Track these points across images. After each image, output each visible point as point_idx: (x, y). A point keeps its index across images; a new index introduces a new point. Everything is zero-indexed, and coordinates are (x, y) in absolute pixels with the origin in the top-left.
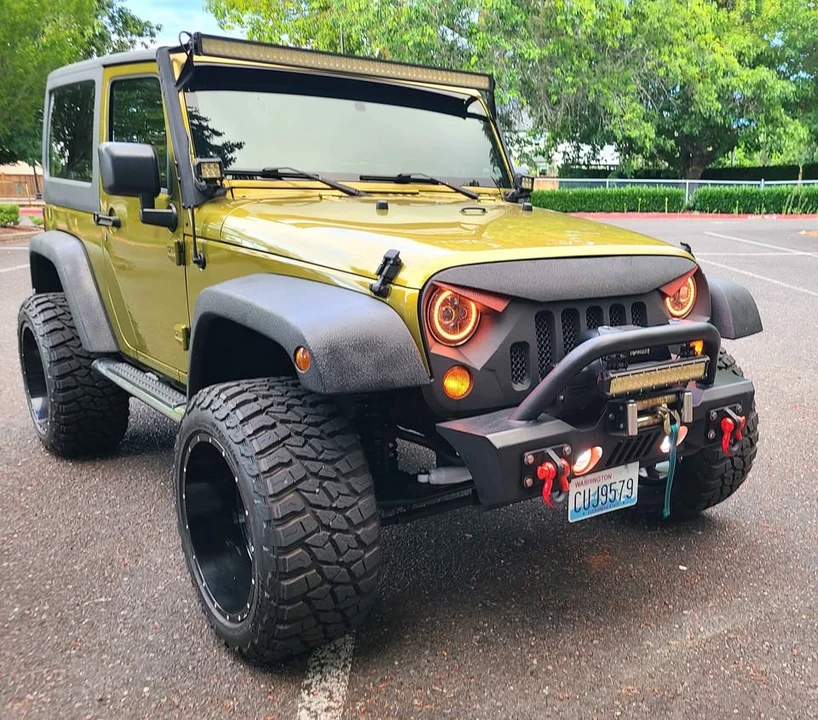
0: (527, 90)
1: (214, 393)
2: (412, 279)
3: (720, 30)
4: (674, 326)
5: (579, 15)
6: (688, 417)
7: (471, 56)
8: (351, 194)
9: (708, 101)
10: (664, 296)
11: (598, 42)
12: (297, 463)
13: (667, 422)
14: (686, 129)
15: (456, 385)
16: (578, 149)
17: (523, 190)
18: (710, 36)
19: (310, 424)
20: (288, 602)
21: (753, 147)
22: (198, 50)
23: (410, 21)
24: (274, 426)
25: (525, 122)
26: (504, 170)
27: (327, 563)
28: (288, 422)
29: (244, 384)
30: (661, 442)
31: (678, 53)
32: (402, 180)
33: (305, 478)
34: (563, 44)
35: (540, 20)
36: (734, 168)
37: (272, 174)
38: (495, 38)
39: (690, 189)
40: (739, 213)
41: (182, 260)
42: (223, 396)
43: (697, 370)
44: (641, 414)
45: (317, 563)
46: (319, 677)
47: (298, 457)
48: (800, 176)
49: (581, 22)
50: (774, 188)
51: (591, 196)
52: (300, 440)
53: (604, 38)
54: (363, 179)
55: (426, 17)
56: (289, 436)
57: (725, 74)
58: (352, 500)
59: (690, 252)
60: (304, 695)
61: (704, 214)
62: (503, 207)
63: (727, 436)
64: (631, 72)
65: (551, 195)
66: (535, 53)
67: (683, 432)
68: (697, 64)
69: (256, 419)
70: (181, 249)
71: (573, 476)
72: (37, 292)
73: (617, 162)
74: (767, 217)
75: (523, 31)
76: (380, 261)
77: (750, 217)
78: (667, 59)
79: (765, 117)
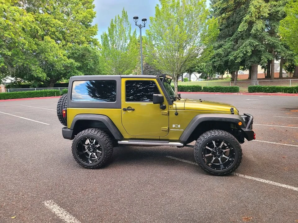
9: (60, 67)
34: (17, 51)
41: (168, 114)
66: (10, 54)
78: (47, 56)
79: (73, 71)
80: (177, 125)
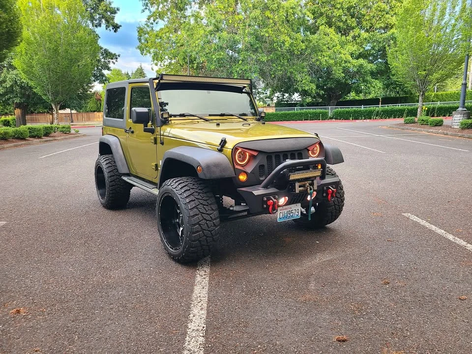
0: (262, 74)
1: (171, 181)
2: (230, 146)
3: (343, 44)
4: (310, 159)
5: (283, 43)
6: (316, 188)
7: (239, 61)
8: (206, 120)
9: (338, 74)
10: (309, 150)
11: (291, 52)
12: (196, 200)
13: (309, 189)
14: (329, 86)
15: (243, 178)
16: (284, 95)
17: (262, 117)
18: (338, 47)
19: (200, 190)
20: (194, 241)
21: (358, 92)
22: (162, 79)
23: (215, 49)
24: (189, 190)
25: (261, 85)
26: (255, 111)
27: (205, 230)
28: (194, 189)
29: (179, 179)
30: (307, 197)
31: (325, 55)
32: (222, 115)
33: (199, 205)
34: (277, 54)
35: (267, 45)
36: (351, 100)
37: (182, 115)
38: (249, 54)
39: (330, 110)
40: (353, 119)
41: (156, 143)
42: (174, 182)
43: (318, 173)
44: (300, 187)
45: (203, 230)
46: (201, 267)
47: (197, 199)
48: (380, 103)
49: (284, 46)
50: (367, 109)
51: (289, 114)
52: (197, 194)
53: (293, 51)
54: (210, 115)
55: (221, 48)
56: (194, 193)
57: (346, 62)
58: (212, 212)
59: (318, 136)
60: (198, 271)
61: (337, 120)
62: (255, 123)
63: (330, 195)
64: (305, 64)
65: (272, 114)
66: (265, 59)
67: (315, 193)
68: (333, 59)
69: (184, 188)
70: (155, 139)
71: (279, 206)
72: (101, 155)
73: (300, 99)
74: (365, 121)
75: (260, 50)
76: (220, 141)
77: (357, 121)
78: (320, 58)
79: (363, 79)
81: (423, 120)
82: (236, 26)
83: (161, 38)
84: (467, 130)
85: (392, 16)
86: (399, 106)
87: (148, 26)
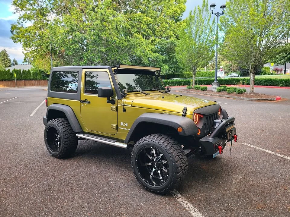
3: (147, 44)
5: (115, 41)
7: (88, 50)
9: (146, 61)
13: (231, 136)
17: (169, 91)
20: (178, 178)
22: (119, 67)
31: (138, 50)
32: (151, 90)
34: (111, 48)
35: (104, 42)
38: (94, 46)
41: (117, 110)
46: (176, 195)
48: (166, 77)
49: (115, 43)
52: (174, 146)
53: (120, 46)
55: (76, 42)
57: (150, 55)
60: (177, 199)
64: (127, 54)
66: (104, 50)
70: (117, 108)
75: (101, 45)
76: (182, 109)
78: (136, 51)
79: (159, 64)
80: (125, 123)
81: (197, 87)
82: (85, 29)
83: (30, 32)
84: (221, 93)
85: (171, 31)
86: (179, 79)
87: (19, 24)
